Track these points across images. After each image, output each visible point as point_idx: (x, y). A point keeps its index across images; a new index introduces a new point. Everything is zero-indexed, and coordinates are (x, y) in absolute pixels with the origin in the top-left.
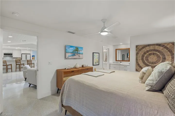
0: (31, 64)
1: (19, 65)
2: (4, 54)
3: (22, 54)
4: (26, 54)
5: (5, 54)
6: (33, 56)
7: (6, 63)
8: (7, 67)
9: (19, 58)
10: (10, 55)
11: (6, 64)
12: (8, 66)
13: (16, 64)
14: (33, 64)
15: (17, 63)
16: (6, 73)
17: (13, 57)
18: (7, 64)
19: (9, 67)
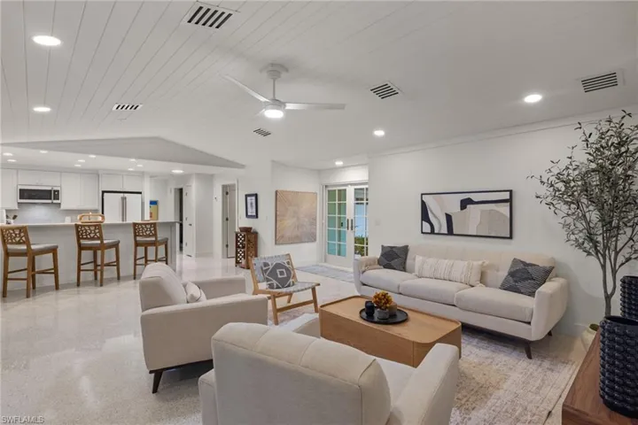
0: (153, 244)
1: (94, 249)
2: (20, 190)
3: (103, 192)
4: (122, 195)
5: (24, 194)
6: (153, 203)
7: (27, 243)
8: (32, 263)
9: (91, 211)
10: (50, 199)
11: (24, 247)
12: (36, 257)
13: (79, 245)
14: (163, 246)
15: (83, 242)
16: (28, 296)
17: (63, 207)
18: (33, 247)
19: (45, 262)
